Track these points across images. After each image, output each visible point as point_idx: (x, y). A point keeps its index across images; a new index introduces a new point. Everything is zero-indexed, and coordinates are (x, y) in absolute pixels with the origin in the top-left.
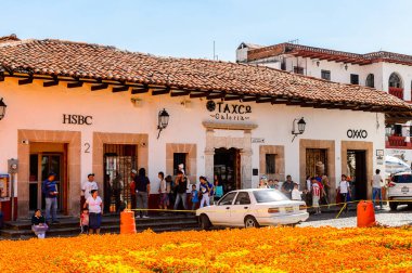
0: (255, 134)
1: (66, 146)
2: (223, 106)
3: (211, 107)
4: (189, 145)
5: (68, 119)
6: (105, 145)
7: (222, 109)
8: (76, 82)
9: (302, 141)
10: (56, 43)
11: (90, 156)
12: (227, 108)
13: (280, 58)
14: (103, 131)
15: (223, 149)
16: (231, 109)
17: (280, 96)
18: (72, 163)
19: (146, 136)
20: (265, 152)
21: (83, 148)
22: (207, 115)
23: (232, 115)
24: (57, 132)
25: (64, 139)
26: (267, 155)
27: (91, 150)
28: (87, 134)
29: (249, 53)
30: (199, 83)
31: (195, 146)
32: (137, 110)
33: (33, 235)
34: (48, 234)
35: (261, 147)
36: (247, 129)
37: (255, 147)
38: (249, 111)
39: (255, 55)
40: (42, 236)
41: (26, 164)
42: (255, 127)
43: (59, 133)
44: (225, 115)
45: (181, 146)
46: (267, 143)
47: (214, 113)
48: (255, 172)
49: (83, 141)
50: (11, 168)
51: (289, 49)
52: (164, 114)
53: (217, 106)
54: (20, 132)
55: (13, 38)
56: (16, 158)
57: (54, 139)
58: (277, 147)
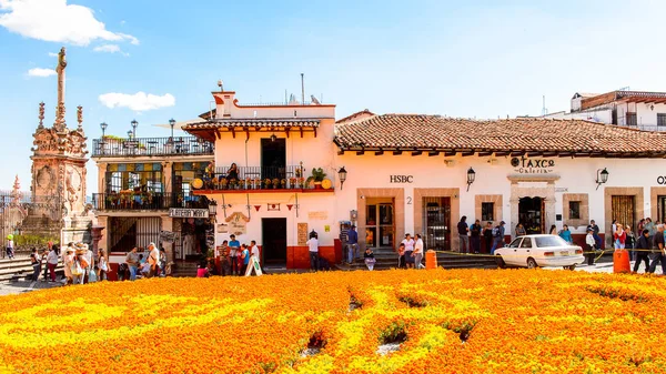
0: (558, 184)
1: (394, 199)
2: (526, 162)
3: (515, 163)
4: (495, 196)
5: (394, 179)
6: (424, 198)
7: (526, 164)
8: (398, 151)
9: (606, 189)
10: (393, 116)
11: (412, 207)
12: (530, 163)
13: (611, 105)
14: (422, 187)
15: (527, 198)
16: (534, 164)
17: (580, 151)
18: (398, 212)
19: (458, 189)
20: (568, 200)
21: (406, 201)
22: (512, 170)
23: (536, 169)
24: (385, 189)
25: (391, 195)
26: (570, 202)
27: (412, 202)
28: (408, 190)
29: (583, 102)
30: (501, 145)
31: (501, 196)
32: (450, 169)
33: (365, 267)
34: (377, 267)
35: (564, 196)
36: (550, 181)
37: (559, 196)
38: (551, 165)
39: (588, 103)
40: (371, 268)
41: (363, 214)
42: (557, 178)
43: (387, 190)
44: (528, 169)
45: (488, 196)
46: (570, 192)
47: (517, 168)
48: (559, 217)
49: (406, 196)
50: (352, 216)
51: (620, 96)
52: (471, 171)
53: (521, 162)
54: (358, 190)
55: (366, 112)
56: (356, 209)
57: (384, 195)
58: (581, 195)
